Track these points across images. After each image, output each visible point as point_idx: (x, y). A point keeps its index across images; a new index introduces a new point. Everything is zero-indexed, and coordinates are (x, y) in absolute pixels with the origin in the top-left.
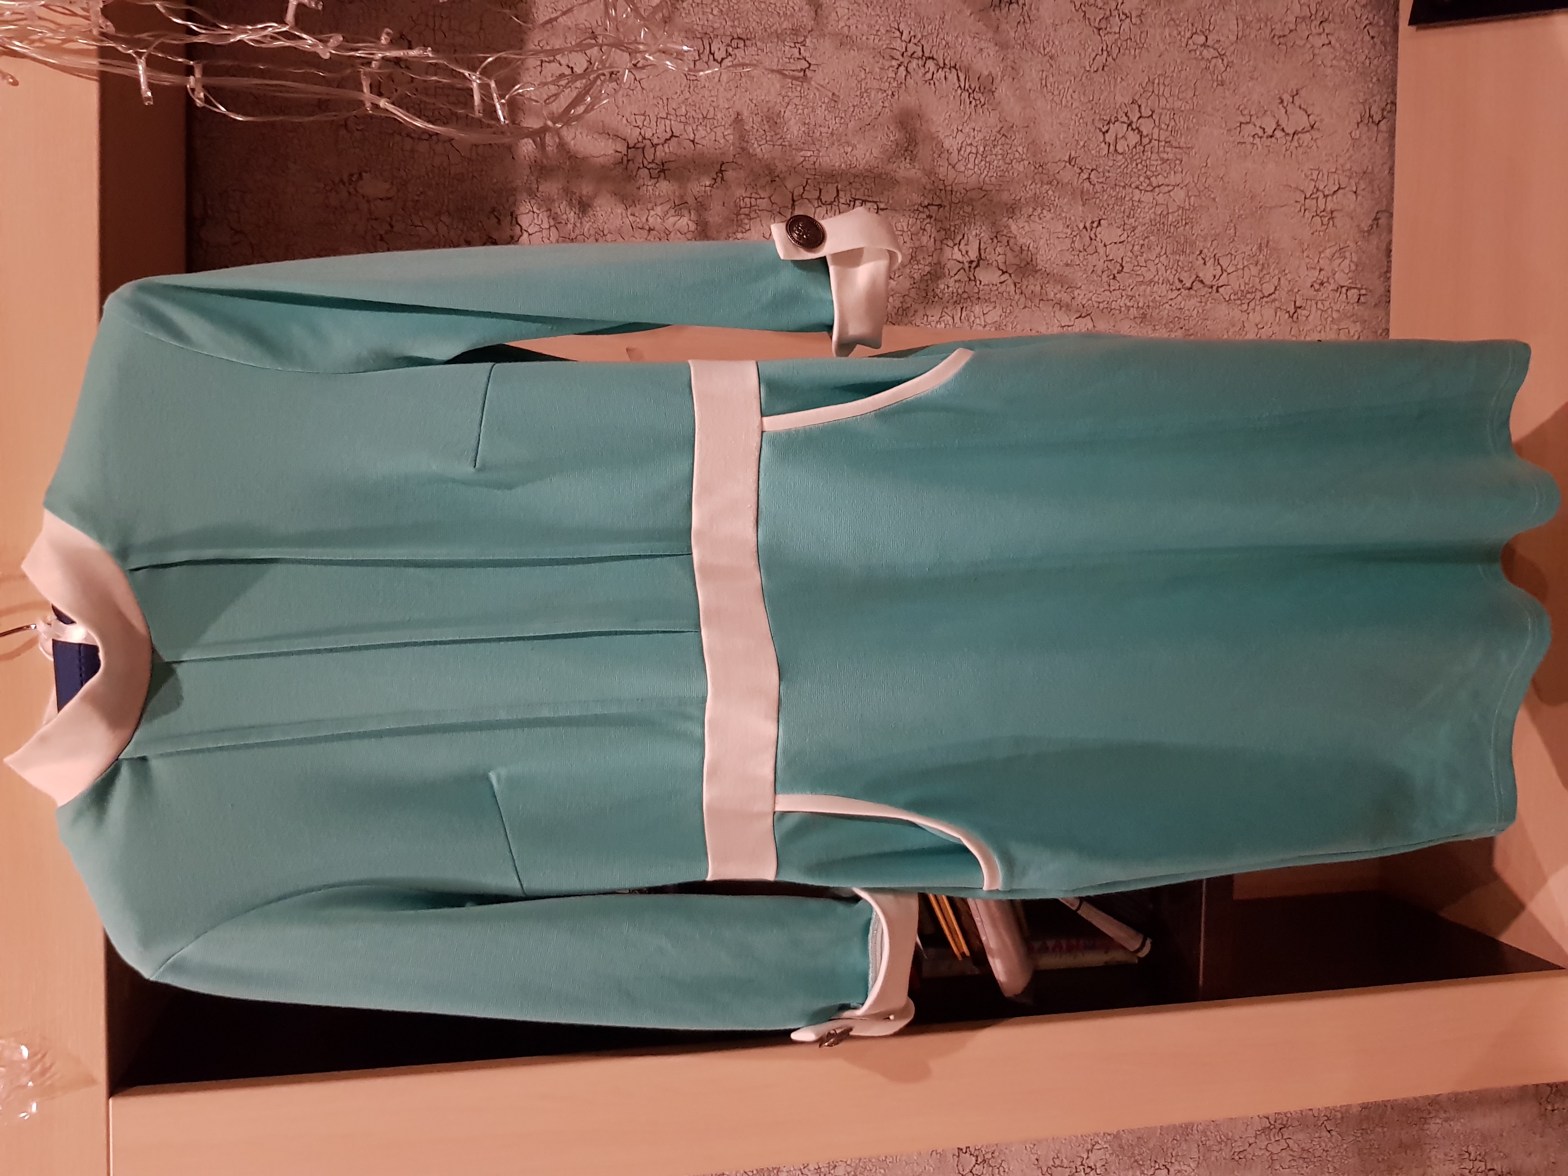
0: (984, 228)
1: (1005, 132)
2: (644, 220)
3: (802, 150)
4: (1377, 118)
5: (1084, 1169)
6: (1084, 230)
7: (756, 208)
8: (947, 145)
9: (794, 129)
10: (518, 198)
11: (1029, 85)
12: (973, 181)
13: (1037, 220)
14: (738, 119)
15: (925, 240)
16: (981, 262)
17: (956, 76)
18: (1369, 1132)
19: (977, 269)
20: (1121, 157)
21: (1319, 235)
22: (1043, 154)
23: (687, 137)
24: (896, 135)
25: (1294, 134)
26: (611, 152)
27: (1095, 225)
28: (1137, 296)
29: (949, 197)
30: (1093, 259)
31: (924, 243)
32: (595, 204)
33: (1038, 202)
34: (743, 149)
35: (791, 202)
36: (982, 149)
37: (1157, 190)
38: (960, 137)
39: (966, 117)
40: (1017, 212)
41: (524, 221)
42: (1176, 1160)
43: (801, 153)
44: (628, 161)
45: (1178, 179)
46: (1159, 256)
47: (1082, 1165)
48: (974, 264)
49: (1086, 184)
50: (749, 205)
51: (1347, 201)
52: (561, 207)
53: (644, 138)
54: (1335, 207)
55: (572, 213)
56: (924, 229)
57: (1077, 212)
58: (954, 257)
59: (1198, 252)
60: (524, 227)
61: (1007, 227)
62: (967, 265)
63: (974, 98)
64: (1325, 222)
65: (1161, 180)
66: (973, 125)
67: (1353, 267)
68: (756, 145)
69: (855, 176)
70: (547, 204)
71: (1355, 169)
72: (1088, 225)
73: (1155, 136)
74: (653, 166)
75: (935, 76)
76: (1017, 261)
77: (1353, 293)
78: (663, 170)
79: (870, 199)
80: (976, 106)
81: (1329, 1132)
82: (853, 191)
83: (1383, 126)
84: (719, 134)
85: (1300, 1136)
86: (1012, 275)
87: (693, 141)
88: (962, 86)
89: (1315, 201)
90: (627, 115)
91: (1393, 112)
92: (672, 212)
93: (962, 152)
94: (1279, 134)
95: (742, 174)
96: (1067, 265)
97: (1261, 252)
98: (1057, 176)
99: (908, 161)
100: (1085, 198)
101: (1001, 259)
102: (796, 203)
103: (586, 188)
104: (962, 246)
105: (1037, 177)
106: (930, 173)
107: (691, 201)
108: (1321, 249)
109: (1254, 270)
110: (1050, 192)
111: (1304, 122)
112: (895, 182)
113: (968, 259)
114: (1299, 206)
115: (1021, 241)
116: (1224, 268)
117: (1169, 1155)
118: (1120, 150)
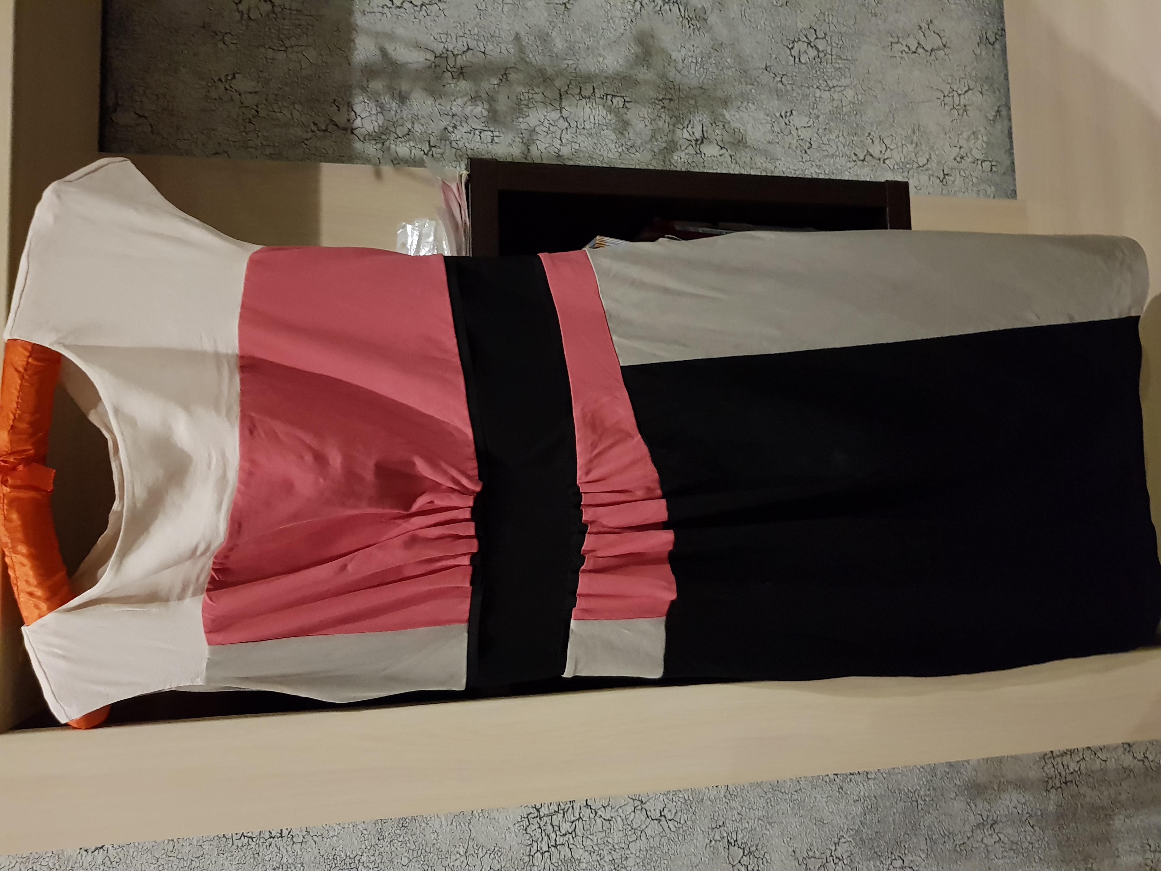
0: (705, 115)
1: (718, 47)
2: (449, 108)
3: (565, 59)
4: (992, 40)
5: (833, 860)
6: (781, 118)
7: (533, 100)
8: (674, 56)
9: (559, 44)
10: (353, 92)
11: (732, 15)
12: (694, 83)
13: (745, 110)
14: (517, 37)
15: (661, 124)
16: (704, 140)
17: (678, 9)
18: (1065, 827)
19: (702, 146)
20: (803, 66)
21: (957, 122)
22: (746, 63)
23: (479, 49)
24: (635, 49)
25: (931, 51)
26: (422, 60)
27: (788, 114)
28: (824, 166)
29: (677, 93)
30: (789, 139)
31: (661, 127)
32: (411, 97)
33: (744, 97)
34: (522, 59)
35: (559, 96)
36: (700, 59)
37: (833, 90)
38: (683, 51)
39: (687, 38)
40: (729, 104)
41: (358, 108)
42: (908, 852)
43: (565, 62)
44: (436, 66)
45: (847, 82)
46: (838, 137)
47: (831, 856)
48: (699, 142)
49: (780, 85)
50: (527, 98)
51: (975, 98)
52: (386, 99)
53: (447, 50)
54: (967, 103)
55: (394, 103)
56: (660, 117)
57: (775, 105)
58: (684, 136)
59: (867, 134)
60: (358, 113)
61: (723, 115)
62: (694, 143)
63: (692, 24)
64: (961, 112)
65: (835, 83)
66: (692, 42)
67: (985, 146)
68: (531, 56)
69: (607, 78)
70: (375, 97)
71: (979, 75)
72: (783, 115)
73: (829, 52)
74: (454, 70)
75: (662, 8)
76: (732, 140)
77: (987, 165)
78: (461, 73)
79: (618, 95)
80: (694, 29)
81: (1032, 827)
82: (605, 89)
83: (997, 46)
84: (503, 48)
85: (1010, 831)
86: (729, 150)
87: (484, 53)
88: (683, 16)
89: (951, 99)
90: (434, 34)
91: (1003, 36)
92: (469, 103)
93: (685, 62)
94: (920, 50)
95: (521, 76)
96: (769, 142)
97: (914, 134)
98: (757, 79)
99: (645, 67)
100: (779, 95)
101: (719, 138)
102: (563, 97)
103: (405, 86)
104: (689, 129)
105: (742, 80)
106: (663, 76)
107: (484, 95)
108: (959, 133)
109: (911, 147)
110: (753, 91)
111: (938, 43)
112: (637, 83)
113: (695, 138)
114: (940, 101)
115: (733, 125)
116: (888, 146)
117: (903, 847)
118: (803, 61)
